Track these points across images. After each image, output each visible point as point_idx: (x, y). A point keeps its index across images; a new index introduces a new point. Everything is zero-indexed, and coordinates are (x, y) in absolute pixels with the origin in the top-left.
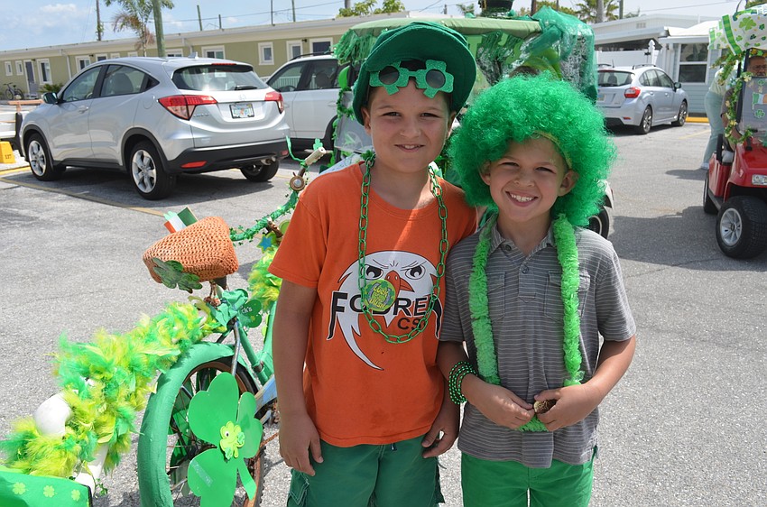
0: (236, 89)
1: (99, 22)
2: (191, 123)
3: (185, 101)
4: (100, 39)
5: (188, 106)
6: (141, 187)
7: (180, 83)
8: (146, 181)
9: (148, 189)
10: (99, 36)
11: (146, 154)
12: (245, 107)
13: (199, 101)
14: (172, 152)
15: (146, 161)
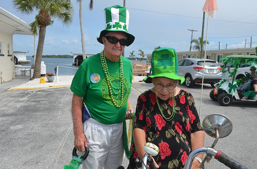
0: (211, 66)
1: (191, 46)
2: (199, 72)
3: (198, 68)
4: (190, 51)
5: (199, 69)
6: (187, 85)
7: (198, 64)
8: (188, 83)
9: (188, 85)
10: (190, 49)
11: (189, 78)
12: (212, 70)
13: (201, 68)
14: (194, 78)
15: (189, 79)
